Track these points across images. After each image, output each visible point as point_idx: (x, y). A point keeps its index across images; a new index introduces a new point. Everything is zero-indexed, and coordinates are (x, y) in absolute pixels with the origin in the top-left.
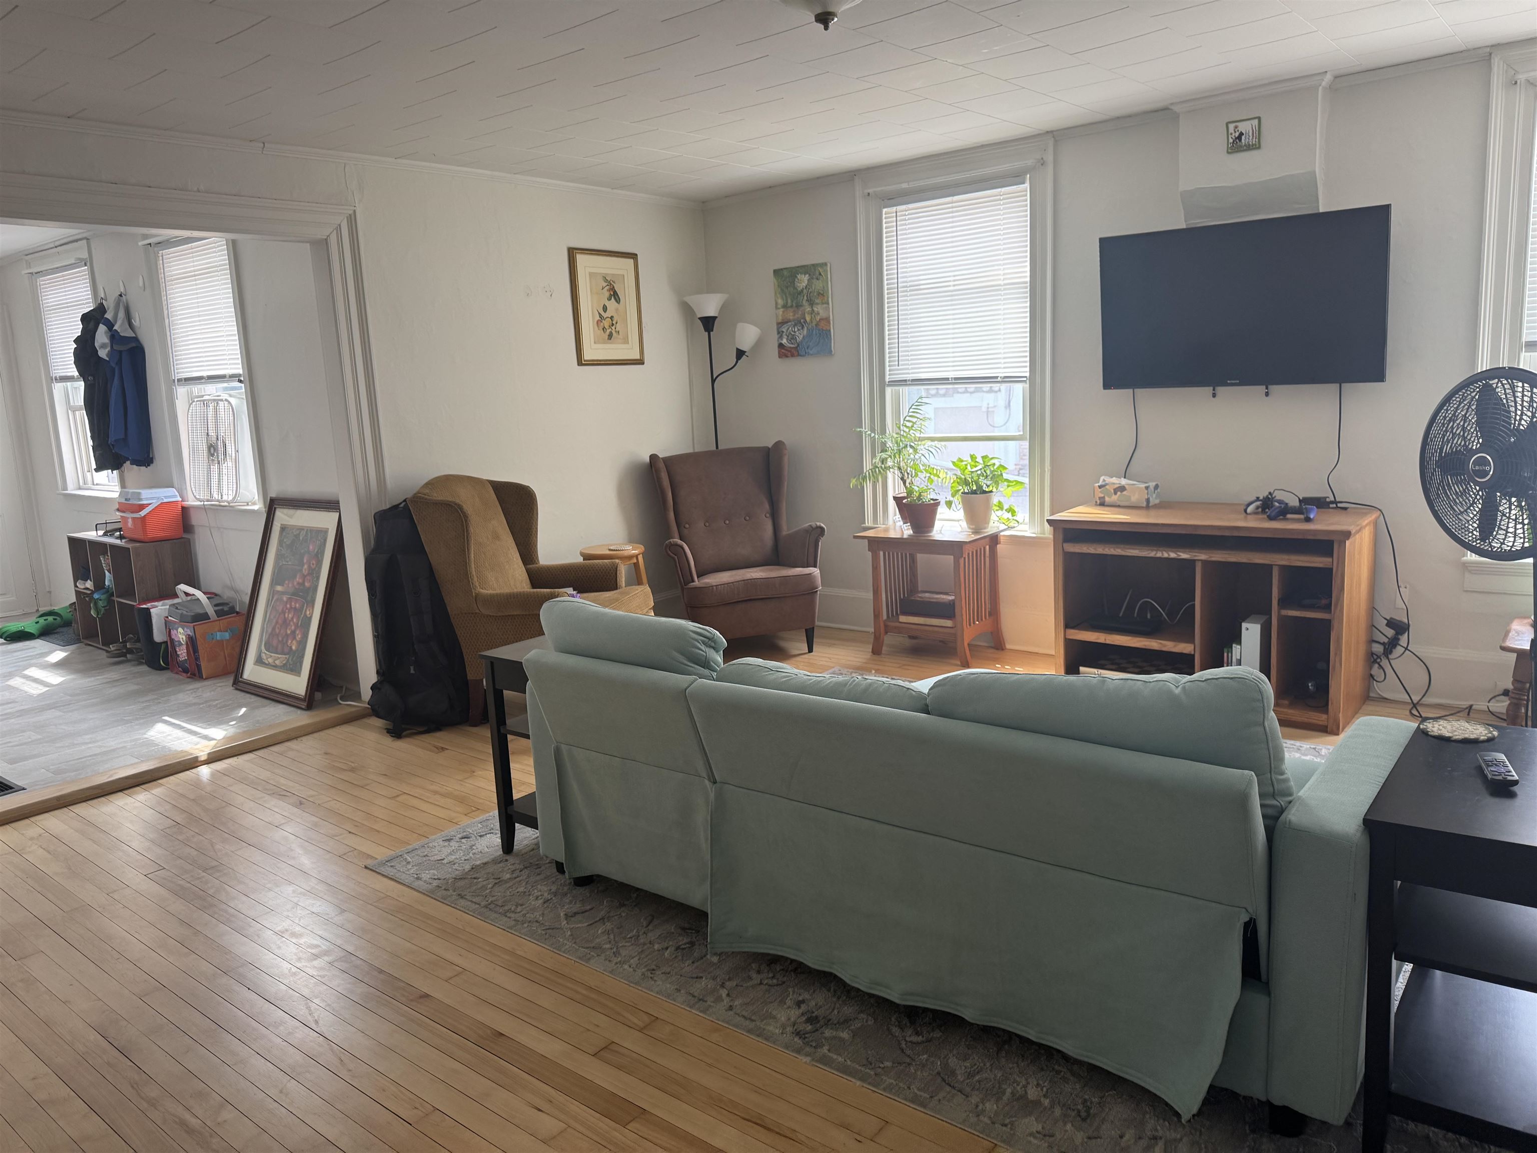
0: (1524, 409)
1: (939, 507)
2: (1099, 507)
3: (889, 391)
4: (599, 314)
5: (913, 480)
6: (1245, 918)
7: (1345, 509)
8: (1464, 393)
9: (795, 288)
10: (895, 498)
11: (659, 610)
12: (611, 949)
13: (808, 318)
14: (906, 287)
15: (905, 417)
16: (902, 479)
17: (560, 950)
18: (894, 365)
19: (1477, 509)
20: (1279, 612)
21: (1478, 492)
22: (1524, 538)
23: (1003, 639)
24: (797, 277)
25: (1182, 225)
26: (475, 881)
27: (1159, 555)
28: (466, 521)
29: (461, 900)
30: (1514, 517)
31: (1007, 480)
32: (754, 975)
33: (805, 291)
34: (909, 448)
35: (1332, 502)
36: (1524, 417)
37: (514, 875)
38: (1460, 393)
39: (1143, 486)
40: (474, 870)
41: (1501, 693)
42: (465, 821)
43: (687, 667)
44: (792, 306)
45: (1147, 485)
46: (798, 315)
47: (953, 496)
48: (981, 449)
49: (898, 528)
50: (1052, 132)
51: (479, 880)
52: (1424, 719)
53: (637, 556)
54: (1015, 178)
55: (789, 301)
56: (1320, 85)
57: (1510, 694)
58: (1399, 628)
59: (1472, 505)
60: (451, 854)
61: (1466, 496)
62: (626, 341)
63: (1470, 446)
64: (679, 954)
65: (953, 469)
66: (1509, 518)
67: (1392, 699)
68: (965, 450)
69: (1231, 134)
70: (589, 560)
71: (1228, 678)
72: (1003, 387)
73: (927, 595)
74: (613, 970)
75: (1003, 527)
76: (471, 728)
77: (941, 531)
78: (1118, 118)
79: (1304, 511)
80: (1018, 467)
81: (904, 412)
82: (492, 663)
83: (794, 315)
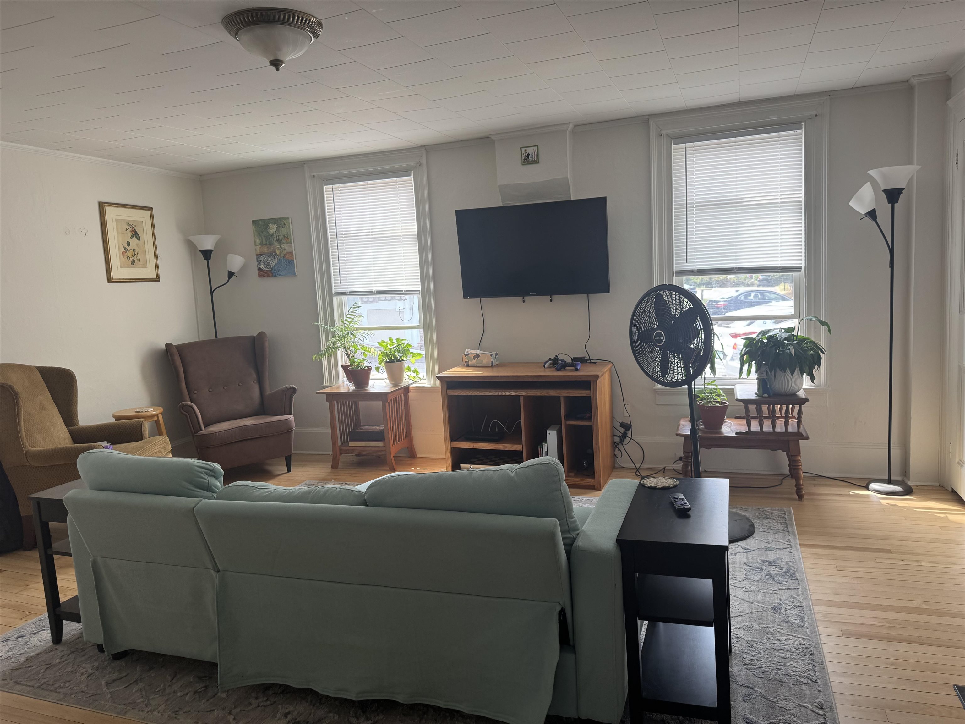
0: (677, 306)
1: (371, 371)
2: (466, 368)
3: (335, 299)
4: (124, 247)
5: (354, 355)
6: (559, 609)
7: (595, 363)
8: (648, 298)
9: (268, 233)
10: (343, 367)
11: (176, 452)
12: (144, 702)
13: (278, 252)
14: (342, 234)
15: (347, 316)
16: (347, 354)
17: (102, 710)
18: (338, 283)
19: (659, 360)
20: (565, 423)
21: (658, 351)
22: (682, 375)
23: (415, 452)
24: (268, 226)
25: (499, 204)
26: (30, 669)
27: (500, 394)
28: (16, 397)
29: (17, 686)
30: (676, 364)
31: (412, 353)
32: (253, 701)
33: (275, 234)
34: (350, 335)
35: (588, 360)
36: (677, 311)
37: (63, 660)
38: (646, 298)
39: (489, 354)
40: (29, 660)
41: (678, 459)
42: (21, 624)
43: (192, 492)
44: (266, 244)
45: (491, 353)
46: (271, 250)
47: (380, 364)
48: (395, 334)
49: (345, 386)
50: (424, 146)
51: (33, 668)
52: (643, 478)
53: (157, 415)
54: (404, 172)
55: (264, 241)
56: (567, 130)
57: (683, 459)
58: (627, 427)
59: (656, 358)
60: (8, 651)
61: (653, 353)
62: (145, 265)
63: (653, 327)
64: (197, 696)
65: (379, 347)
66: (674, 364)
67: (626, 467)
68: (385, 335)
69: (523, 154)
70: (120, 420)
71: (540, 464)
72: (408, 296)
73: (366, 427)
74: (145, 718)
75: (411, 382)
76: (25, 552)
77: (373, 386)
78: (462, 141)
79: (574, 365)
80: (419, 345)
81: (346, 312)
82: (38, 503)
83: (268, 250)
